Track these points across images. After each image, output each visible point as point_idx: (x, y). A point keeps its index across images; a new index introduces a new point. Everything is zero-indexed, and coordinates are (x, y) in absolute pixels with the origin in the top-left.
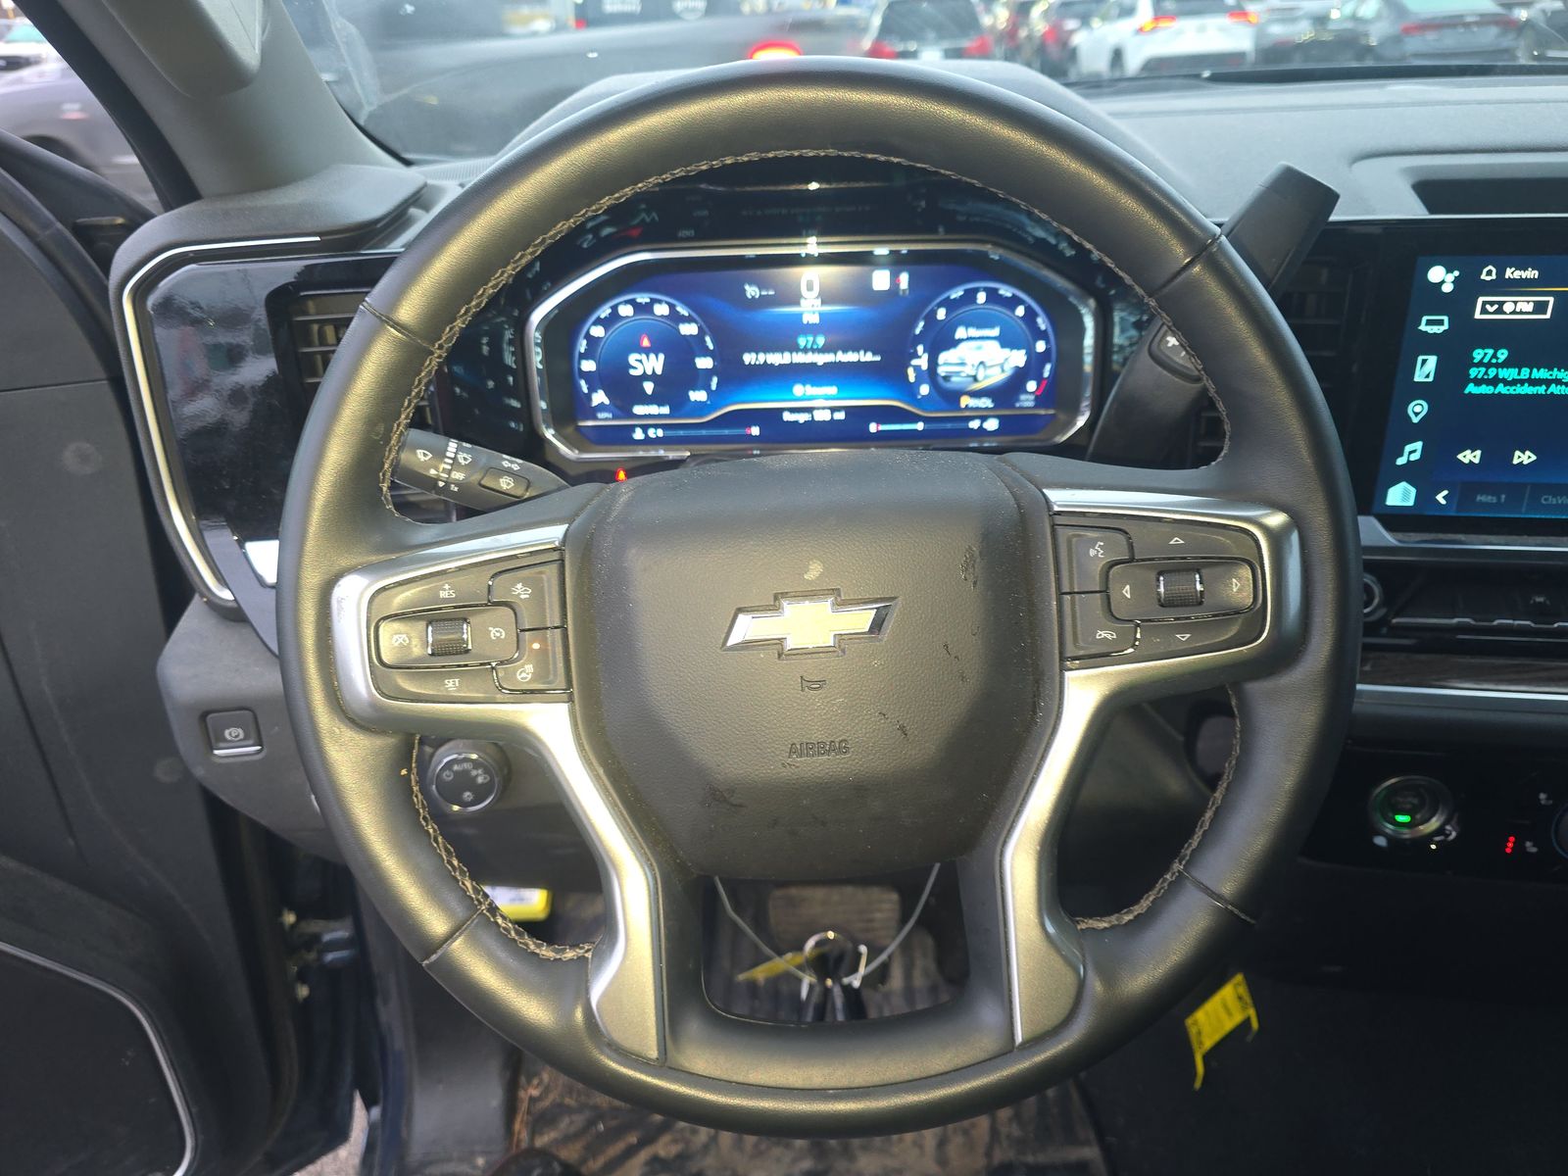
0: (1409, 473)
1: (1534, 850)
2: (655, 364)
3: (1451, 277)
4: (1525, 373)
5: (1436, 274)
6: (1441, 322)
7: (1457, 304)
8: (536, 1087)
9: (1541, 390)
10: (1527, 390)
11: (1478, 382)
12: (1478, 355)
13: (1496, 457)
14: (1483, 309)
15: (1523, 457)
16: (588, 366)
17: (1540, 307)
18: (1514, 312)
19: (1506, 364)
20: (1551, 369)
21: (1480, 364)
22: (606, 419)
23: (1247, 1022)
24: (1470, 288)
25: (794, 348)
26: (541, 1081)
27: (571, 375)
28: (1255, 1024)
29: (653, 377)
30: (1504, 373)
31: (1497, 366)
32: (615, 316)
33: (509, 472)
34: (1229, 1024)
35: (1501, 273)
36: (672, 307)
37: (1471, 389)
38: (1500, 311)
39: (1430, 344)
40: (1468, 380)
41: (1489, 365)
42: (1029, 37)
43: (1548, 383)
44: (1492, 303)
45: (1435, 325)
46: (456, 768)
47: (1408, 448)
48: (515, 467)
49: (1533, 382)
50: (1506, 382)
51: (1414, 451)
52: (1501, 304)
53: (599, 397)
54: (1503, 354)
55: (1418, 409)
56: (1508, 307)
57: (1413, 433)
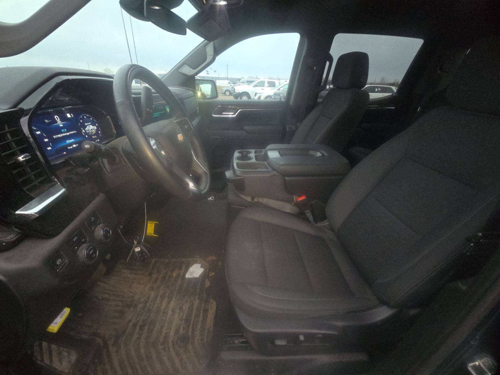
25: (62, 133)
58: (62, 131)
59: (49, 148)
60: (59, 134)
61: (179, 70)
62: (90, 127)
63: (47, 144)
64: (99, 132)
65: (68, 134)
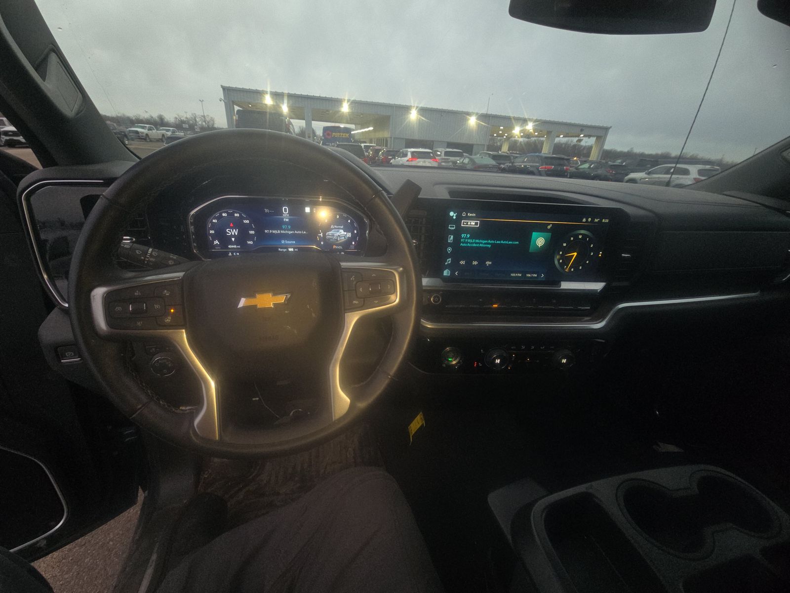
0: (448, 267)
1: (481, 365)
2: (235, 232)
3: (455, 215)
4: (474, 241)
5: (452, 214)
6: (453, 227)
7: (458, 221)
8: (206, 475)
9: (478, 245)
10: (474, 245)
11: (463, 243)
12: (463, 235)
13: (469, 263)
14: (464, 223)
15: (475, 263)
16: (212, 232)
17: (476, 224)
18: (470, 225)
19: (470, 238)
20: (480, 240)
21: (463, 238)
22: (218, 249)
23: (423, 425)
24: (459, 218)
25: (281, 229)
26: (209, 472)
27: (205, 234)
28: (424, 425)
29: (234, 236)
30: (469, 241)
31: (468, 239)
32: (221, 216)
33: (172, 259)
34: (419, 426)
35: (467, 214)
36: (240, 215)
37: (461, 244)
38: (467, 224)
39: (451, 232)
40: (461, 242)
41: (465, 238)
42: (379, 159)
43: (479, 243)
44: (465, 222)
45: (452, 228)
46: (160, 362)
47: (448, 260)
48: (175, 258)
49: (476, 243)
50: (469, 243)
51: (449, 261)
52: (468, 222)
53: (216, 242)
54: (468, 236)
55: (449, 249)
56: (469, 223)
57: (448, 256)
58: (284, 227)
59: (251, 243)
60: (275, 230)
61: (785, 154)
62: (338, 231)
63: (251, 237)
64: (353, 243)
65: (290, 232)
